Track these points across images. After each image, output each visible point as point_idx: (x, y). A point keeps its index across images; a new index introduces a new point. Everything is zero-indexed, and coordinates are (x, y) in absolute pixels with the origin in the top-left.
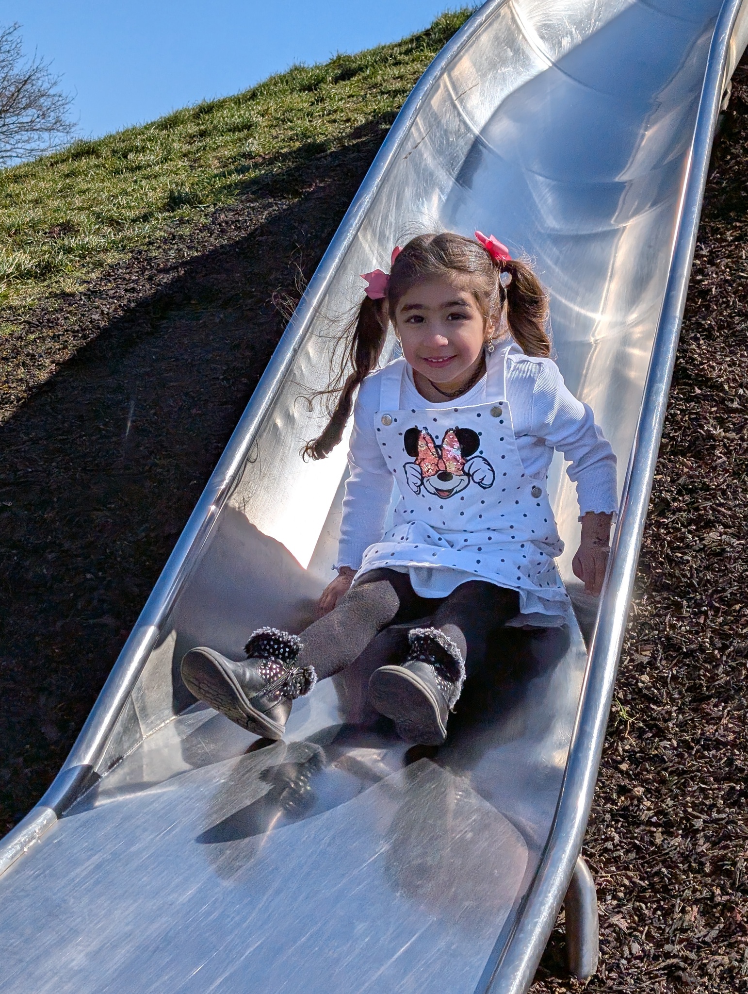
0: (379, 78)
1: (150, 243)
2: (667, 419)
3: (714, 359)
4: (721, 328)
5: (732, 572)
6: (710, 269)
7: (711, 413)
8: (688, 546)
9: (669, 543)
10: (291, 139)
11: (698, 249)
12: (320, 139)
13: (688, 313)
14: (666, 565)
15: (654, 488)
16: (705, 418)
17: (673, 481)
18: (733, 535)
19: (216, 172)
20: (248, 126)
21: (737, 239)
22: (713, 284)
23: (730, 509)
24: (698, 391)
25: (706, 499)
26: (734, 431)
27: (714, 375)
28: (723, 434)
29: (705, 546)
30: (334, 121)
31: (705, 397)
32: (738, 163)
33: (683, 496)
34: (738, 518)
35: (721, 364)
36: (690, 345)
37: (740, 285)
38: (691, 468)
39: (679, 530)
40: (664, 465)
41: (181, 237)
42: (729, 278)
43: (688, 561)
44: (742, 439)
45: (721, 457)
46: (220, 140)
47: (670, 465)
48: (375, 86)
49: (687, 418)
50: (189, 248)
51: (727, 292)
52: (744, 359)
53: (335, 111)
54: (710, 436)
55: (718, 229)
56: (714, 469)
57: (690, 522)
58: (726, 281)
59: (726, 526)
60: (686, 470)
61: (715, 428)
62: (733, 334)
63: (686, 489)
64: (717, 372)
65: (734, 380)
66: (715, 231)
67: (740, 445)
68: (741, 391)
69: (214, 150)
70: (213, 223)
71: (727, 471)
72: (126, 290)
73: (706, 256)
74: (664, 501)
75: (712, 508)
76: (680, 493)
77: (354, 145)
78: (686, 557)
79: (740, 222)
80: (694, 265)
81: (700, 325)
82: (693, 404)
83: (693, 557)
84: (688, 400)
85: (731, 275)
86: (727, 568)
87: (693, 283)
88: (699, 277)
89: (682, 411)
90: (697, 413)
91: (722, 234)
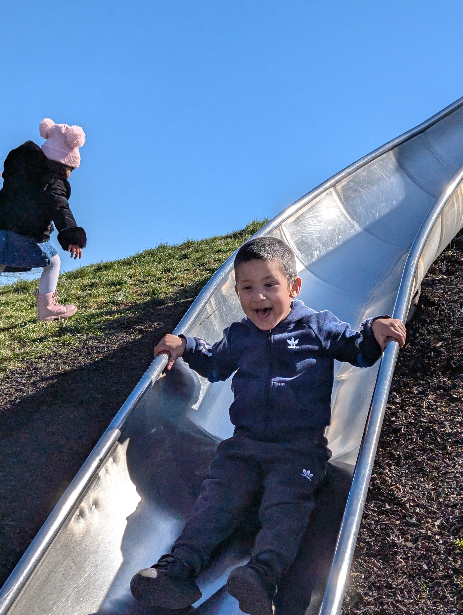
0: (206, 260)
1: (41, 358)
3: (400, 482)
4: (406, 458)
6: (401, 413)
7: (396, 525)
10: (145, 294)
12: (162, 296)
15: (350, 583)
16: (392, 529)
17: (366, 578)
19: (94, 312)
20: (120, 283)
21: (420, 393)
22: (402, 425)
23: (405, 606)
24: (388, 507)
25: (389, 596)
26: (412, 541)
27: (400, 494)
28: (404, 543)
30: (174, 285)
32: (424, 340)
33: (372, 591)
35: (404, 486)
36: (384, 469)
37: (421, 427)
38: (379, 569)
41: (61, 355)
42: (413, 421)
44: (417, 548)
45: (401, 562)
46: (101, 290)
47: (365, 565)
48: (202, 265)
49: (378, 527)
50: (64, 363)
51: (412, 432)
52: (421, 484)
53: (175, 279)
54: (394, 544)
55: (409, 383)
56: (396, 571)
58: (411, 423)
60: (376, 570)
61: (399, 538)
62: (415, 464)
63: (375, 586)
65: (413, 500)
66: (406, 385)
67: (415, 553)
68: (418, 510)
69: (96, 296)
70: (83, 347)
71: (405, 574)
72: (16, 390)
73: (398, 403)
74: (359, 595)
75: (393, 604)
76: (370, 589)
77: (182, 303)
79: (424, 380)
81: (392, 455)
82: (384, 516)
84: (381, 513)
85: (415, 419)
88: (392, 419)
89: (376, 522)
90: (386, 525)
91: (411, 388)
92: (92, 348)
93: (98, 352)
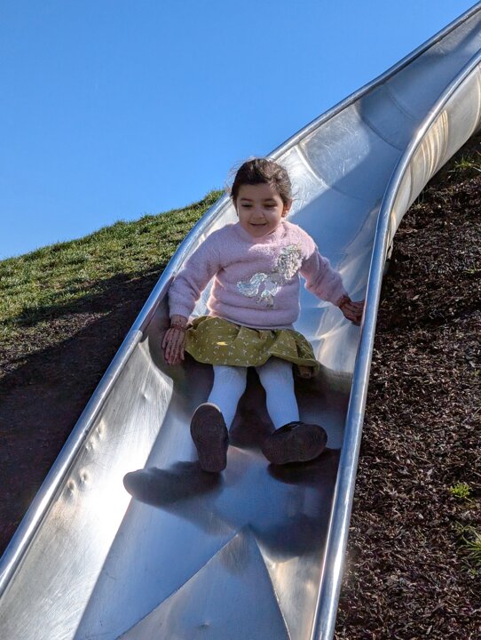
0: (168, 232)
2: (357, 482)
3: (389, 436)
4: (392, 412)
5: (408, 610)
6: (383, 368)
7: (388, 478)
8: (375, 587)
9: (362, 584)
10: (108, 271)
11: (374, 354)
12: (128, 271)
13: (369, 401)
14: (360, 603)
15: (349, 538)
16: (384, 482)
17: (363, 532)
18: (408, 578)
19: (57, 291)
20: (81, 261)
21: (400, 347)
22: (385, 379)
23: (405, 556)
24: (378, 460)
25: (387, 547)
26: (405, 492)
27: (389, 448)
28: (397, 495)
29: (388, 587)
30: (138, 259)
31: (384, 466)
32: (399, 294)
33: (369, 544)
34: (411, 563)
35: (393, 439)
36: (371, 424)
37: (404, 380)
38: (375, 521)
39: (368, 573)
40: (356, 519)
42: (396, 375)
43: (375, 599)
44: (411, 499)
45: (396, 514)
46: (62, 270)
47: (360, 519)
48: (165, 237)
49: (371, 481)
51: (396, 386)
52: (410, 436)
53: (138, 253)
54: (388, 496)
55: (388, 339)
56: (392, 522)
57: (376, 566)
58: (395, 378)
59: (402, 570)
60: (372, 523)
61: (392, 490)
62: (401, 417)
63: (373, 539)
64: (392, 445)
65: (403, 452)
66: (386, 341)
67: (410, 504)
68: (408, 462)
69: (58, 276)
71: (402, 525)
73: (380, 359)
74: (357, 548)
75: (392, 555)
76: (367, 542)
77: (149, 276)
78: (374, 596)
79: (403, 335)
80: (372, 365)
81: (378, 409)
82: (375, 470)
83: (380, 596)
84: (372, 467)
85: (398, 373)
86: (404, 607)
87: (372, 379)
88: (376, 375)
89: (367, 476)
90: (378, 478)
91: (391, 343)
92: (60, 327)
93: (67, 331)
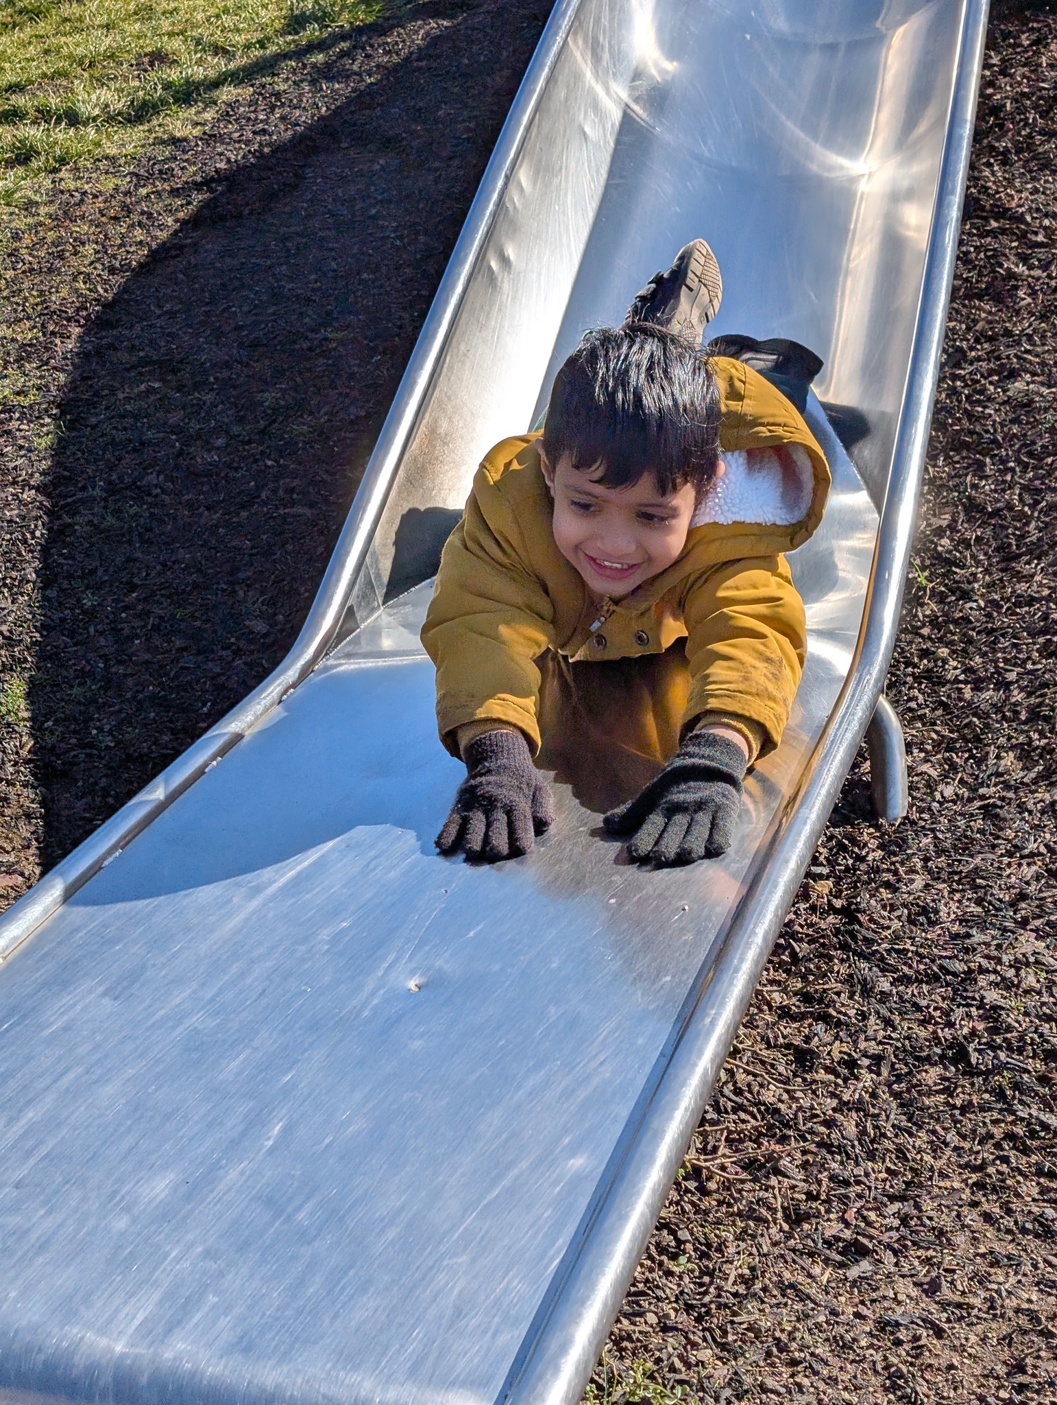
2: (958, 258)
3: (1012, 186)
4: (1019, 151)
5: (1042, 424)
7: (1011, 248)
8: (989, 399)
9: (967, 397)
11: (986, 57)
13: (978, 136)
14: (965, 421)
15: (947, 336)
16: (1005, 255)
17: (969, 329)
18: (1042, 384)
21: (1036, 43)
22: (1007, 98)
23: (1037, 356)
24: (994, 224)
25: (1009, 346)
26: (1039, 268)
27: (1013, 204)
28: (1027, 272)
29: (1009, 397)
31: (1003, 231)
33: (981, 344)
34: (1047, 365)
35: (1020, 191)
36: (981, 171)
37: (1040, 98)
38: (990, 313)
39: (978, 381)
40: (957, 311)
42: (1026, 90)
43: (990, 415)
44: (1050, 277)
45: (1025, 299)
47: (964, 311)
49: (982, 255)
51: (1025, 108)
52: (1048, 185)
54: (1011, 275)
55: (1010, 32)
56: (1018, 312)
57: (991, 372)
58: (1023, 94)
59: (1034, 374)
60: (983, 315)
61: (1017, 266)
62: (1034, 158)
63: (985, 337)
64: (1018, 199)
65: (1038, 210)
66: (1006, 35)
67: (1047, 284)
68: (1046, 222)
71: (1033, 314)
73: (995, 65)
74: (960, 350)
75: (1016, 355)
76: (977, 341)
78: (987, 411)
79: (1038, 22)
80: (983, 77)
81: (993, 148)
82: (989, 239)
83: (996, 411)
84: (983, 235)
85: (1029, 87)
86: (1036, 420)
87: (983, 97)
88: (990, 91)
89: (976, 248)
90: (995, 250)
91: (1017, 37)
